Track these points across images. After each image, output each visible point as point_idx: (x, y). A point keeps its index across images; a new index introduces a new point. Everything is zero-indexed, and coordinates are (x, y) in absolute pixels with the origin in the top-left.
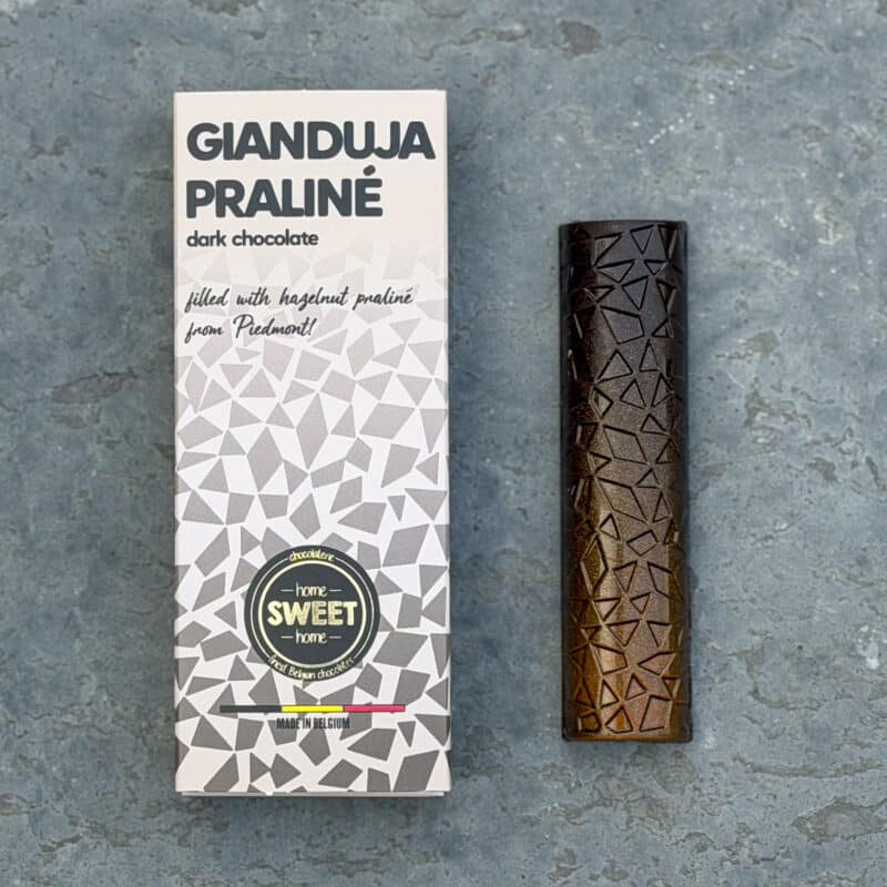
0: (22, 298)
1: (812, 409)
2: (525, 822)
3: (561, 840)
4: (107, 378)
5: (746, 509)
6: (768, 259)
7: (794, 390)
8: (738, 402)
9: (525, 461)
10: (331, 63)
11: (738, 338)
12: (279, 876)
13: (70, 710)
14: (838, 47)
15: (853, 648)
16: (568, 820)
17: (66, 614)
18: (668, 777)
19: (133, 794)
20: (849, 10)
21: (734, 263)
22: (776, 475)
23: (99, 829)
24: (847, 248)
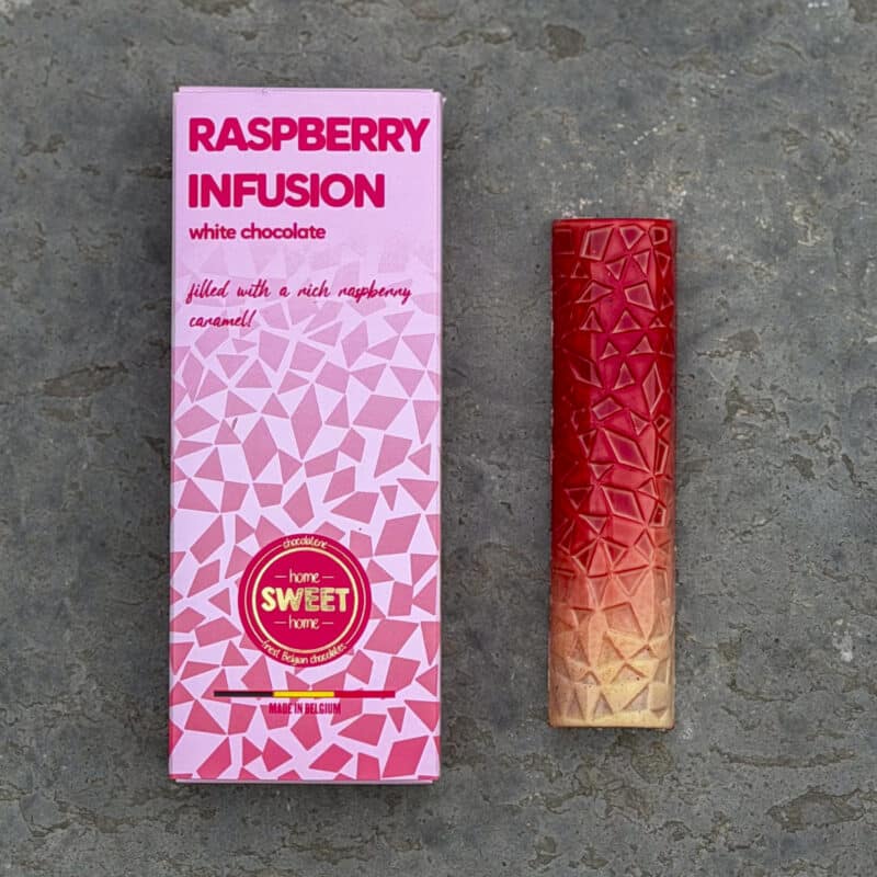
0: (14, 293)
1: (789, 406)
2: (507, 810)
3: (542, 829)
4: (98, 372)
5: (726, 504)
6: (748, 259)
7: (773, 388)
8: (719, 400)
9: (509, 456)
10: (322, 63)
11: (720, 337)
12: (265, 863)
13: (60, 698)
14: (817, 53)
15: (828, 640)
16: (548, 808)
17: (56, 603)
18: (647, 767)
19: (122, 781)
20: (828, 18)
21: (715, 263)
22: (755, 471)
23: (88, 816)
24: (825, 249)
